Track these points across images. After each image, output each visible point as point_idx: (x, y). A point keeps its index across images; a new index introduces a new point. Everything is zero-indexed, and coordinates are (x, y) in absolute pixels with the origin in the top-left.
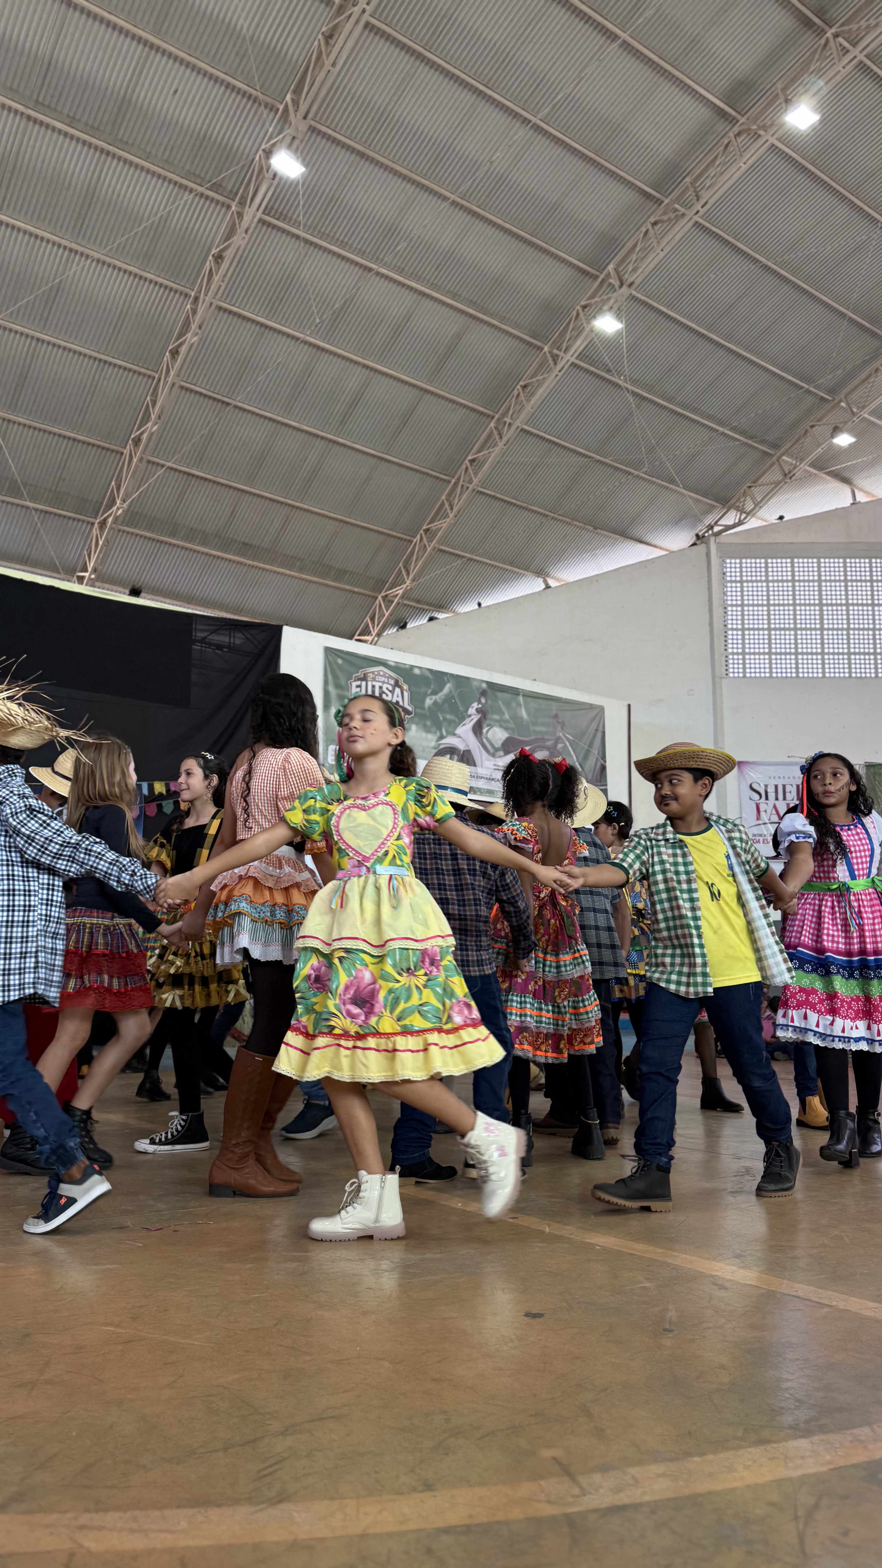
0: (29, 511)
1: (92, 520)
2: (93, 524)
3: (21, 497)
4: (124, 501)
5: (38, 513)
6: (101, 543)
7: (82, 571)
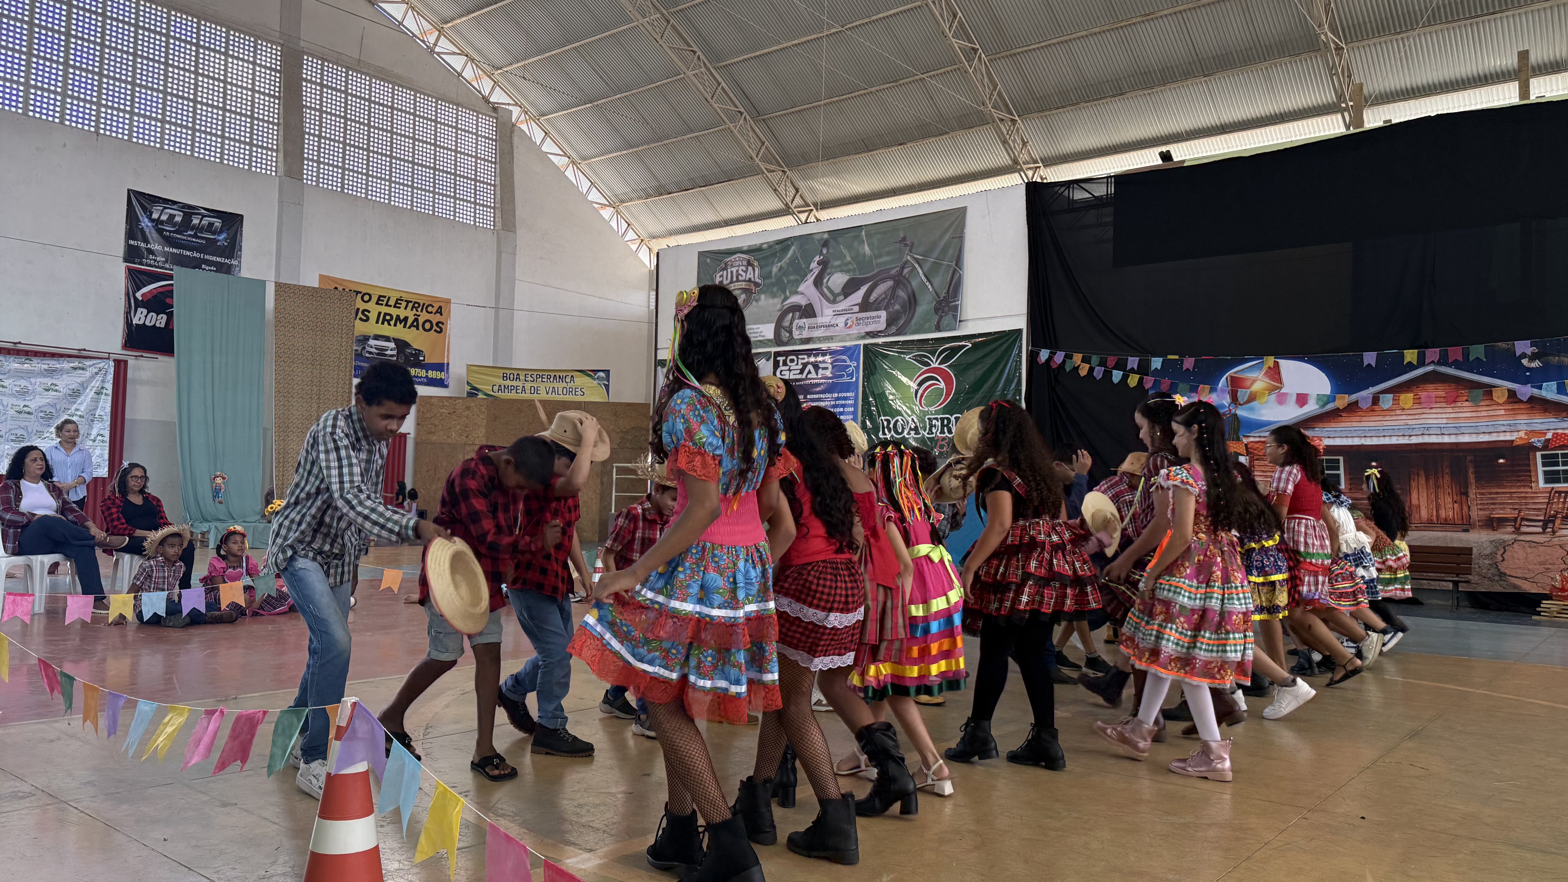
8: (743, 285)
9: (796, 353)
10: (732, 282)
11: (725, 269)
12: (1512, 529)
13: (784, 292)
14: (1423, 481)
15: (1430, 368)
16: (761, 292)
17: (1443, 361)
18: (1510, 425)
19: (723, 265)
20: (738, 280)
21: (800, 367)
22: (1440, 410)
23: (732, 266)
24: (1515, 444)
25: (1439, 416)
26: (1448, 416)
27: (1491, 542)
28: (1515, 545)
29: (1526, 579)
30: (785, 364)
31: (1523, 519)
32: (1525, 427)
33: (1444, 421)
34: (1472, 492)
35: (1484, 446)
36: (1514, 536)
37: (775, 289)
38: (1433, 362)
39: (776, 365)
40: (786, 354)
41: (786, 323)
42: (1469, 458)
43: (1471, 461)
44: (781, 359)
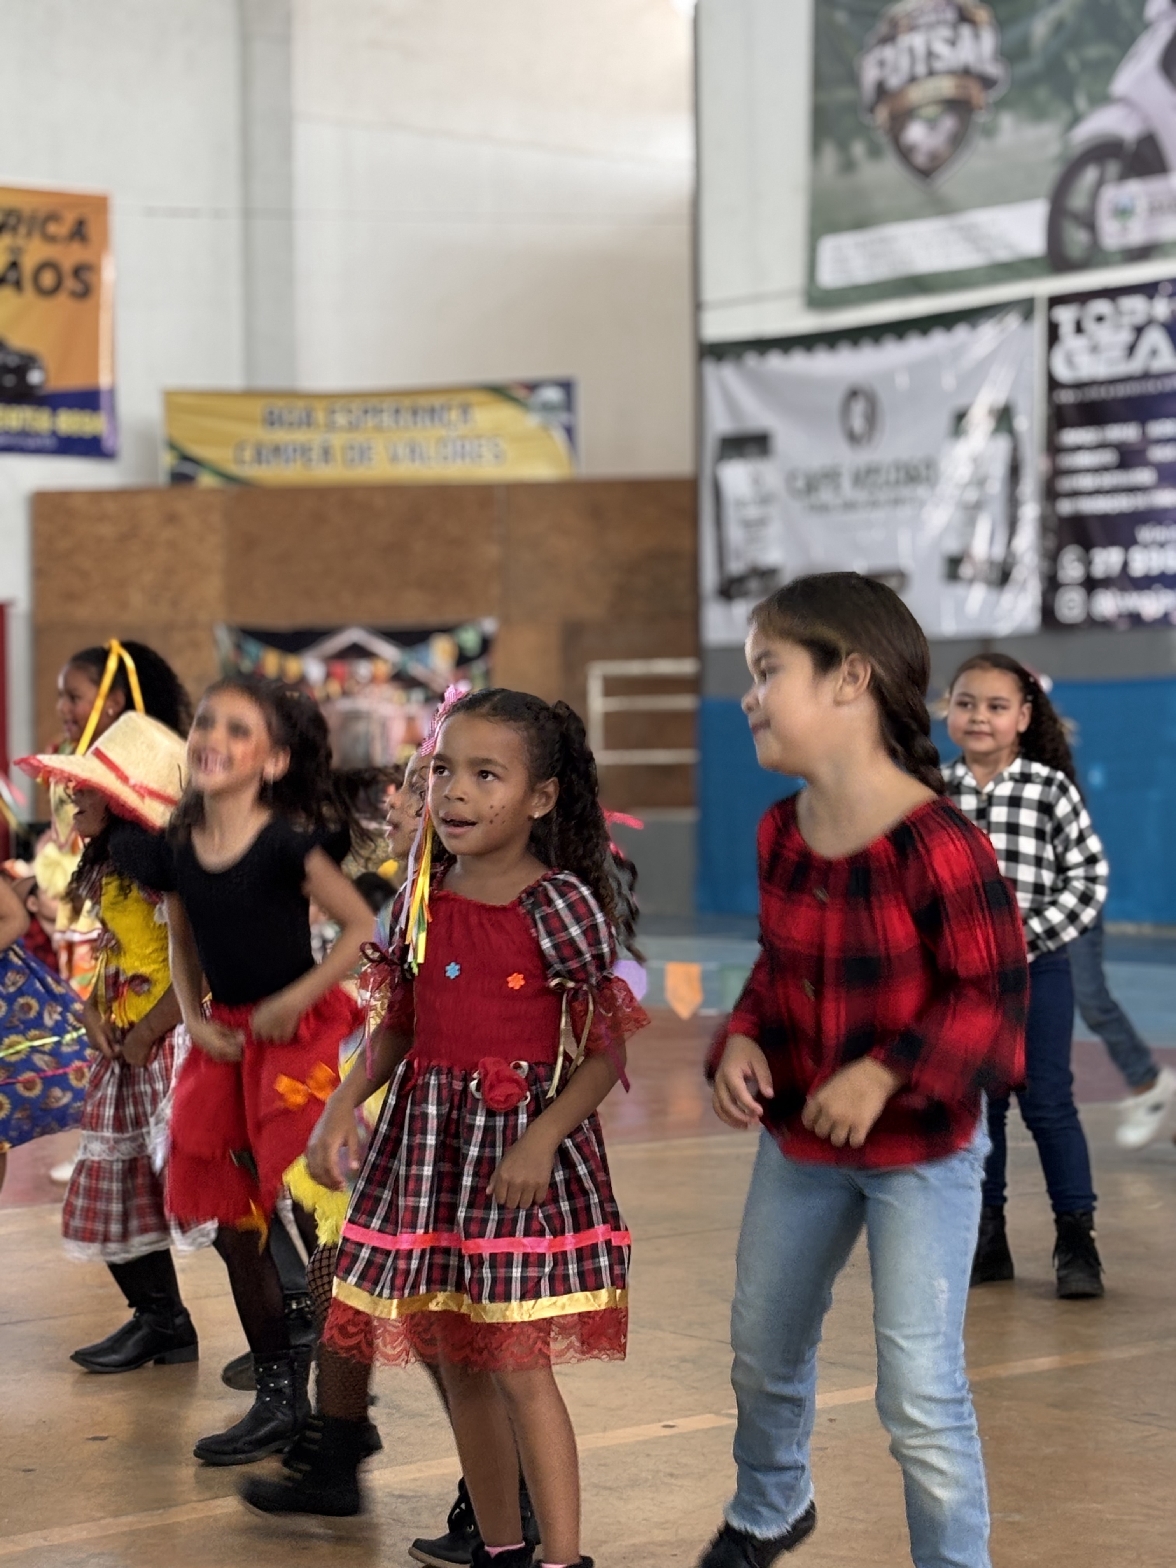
8: (946, 87)
9: (1112, 293)
10: (913, 79)
11: (889, 39)
13: (1068, 98)
16: (1001, 105)
19: (883, 28)
20: (931, 73)
21: (1125, 336)
23: (913, 28)
30: (1079, 329)
37: (1042, 93)
39: (1053, 334)
40: (1082, 298)
41: (1078, 201)
44: (1065, 316)
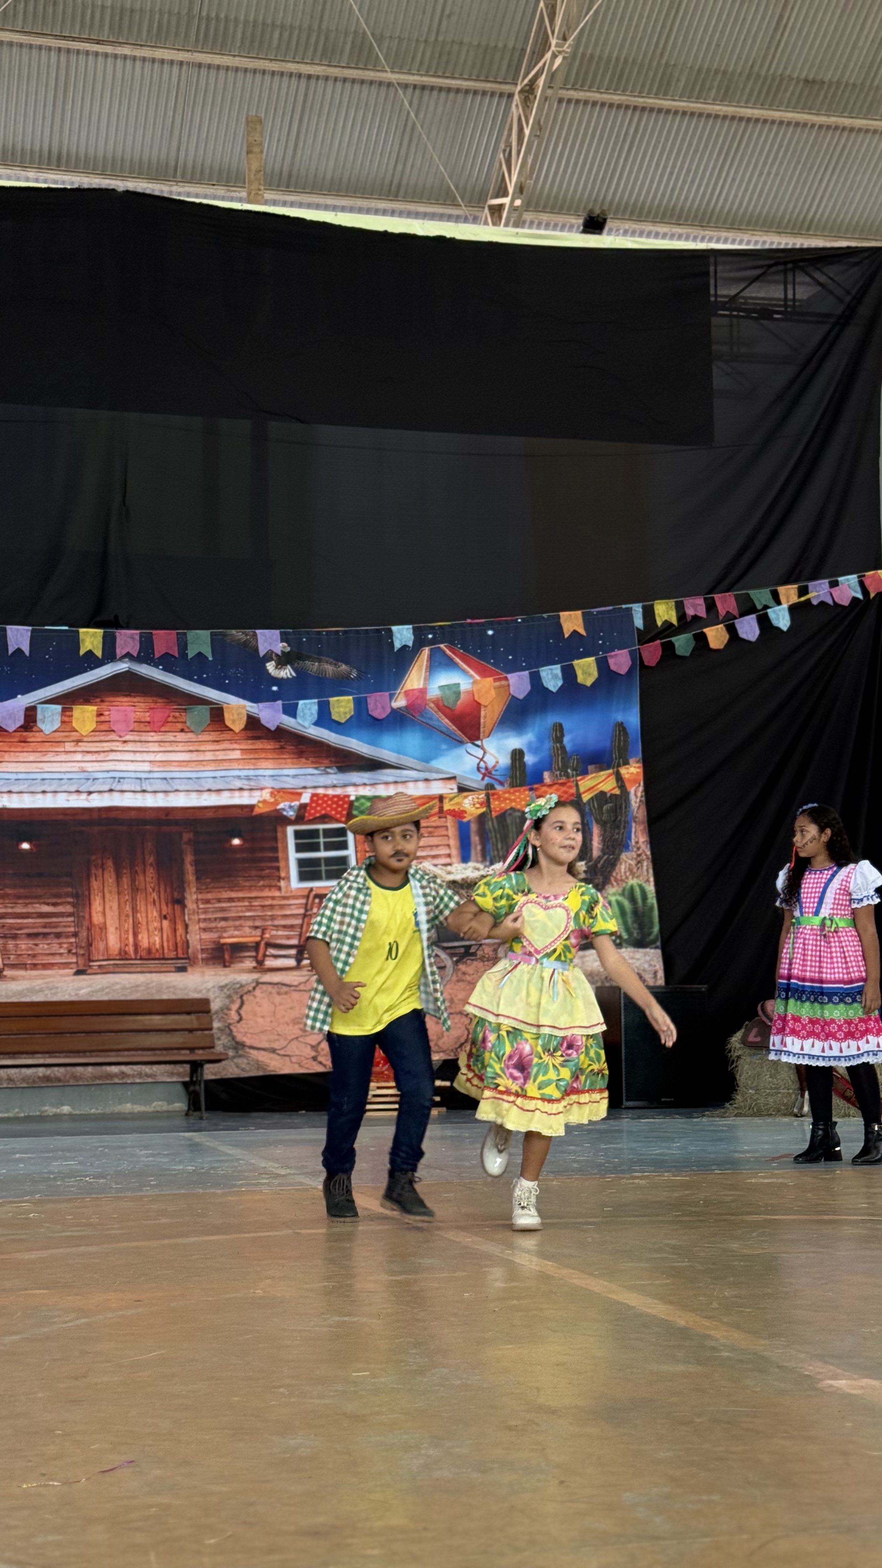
0: (392, 91)
1: (506, 88)
2: (511, 96)
3: (375, 66)
4: (565, 39)
5: (410, 91)
6: (527, 132)
7: (497, 196)
12: (250, 964)
14: (110, 879)
15: (122, 666)
17: (145, 655)
18: (248, 778)
22: (138, 747)
24: (257, 811)
25: (138, 757)
26: (151, 757)
27: (222, 988)
28: (258, 992)
29: (273, 1051)
31: (269, 945)
32: (269, 783)
33: (146, 767)
34: (192, 897)
35: (210, 815)
36: (255, 976)
38: (128, 656)
42: (186, 836)
43: (189, 842)
